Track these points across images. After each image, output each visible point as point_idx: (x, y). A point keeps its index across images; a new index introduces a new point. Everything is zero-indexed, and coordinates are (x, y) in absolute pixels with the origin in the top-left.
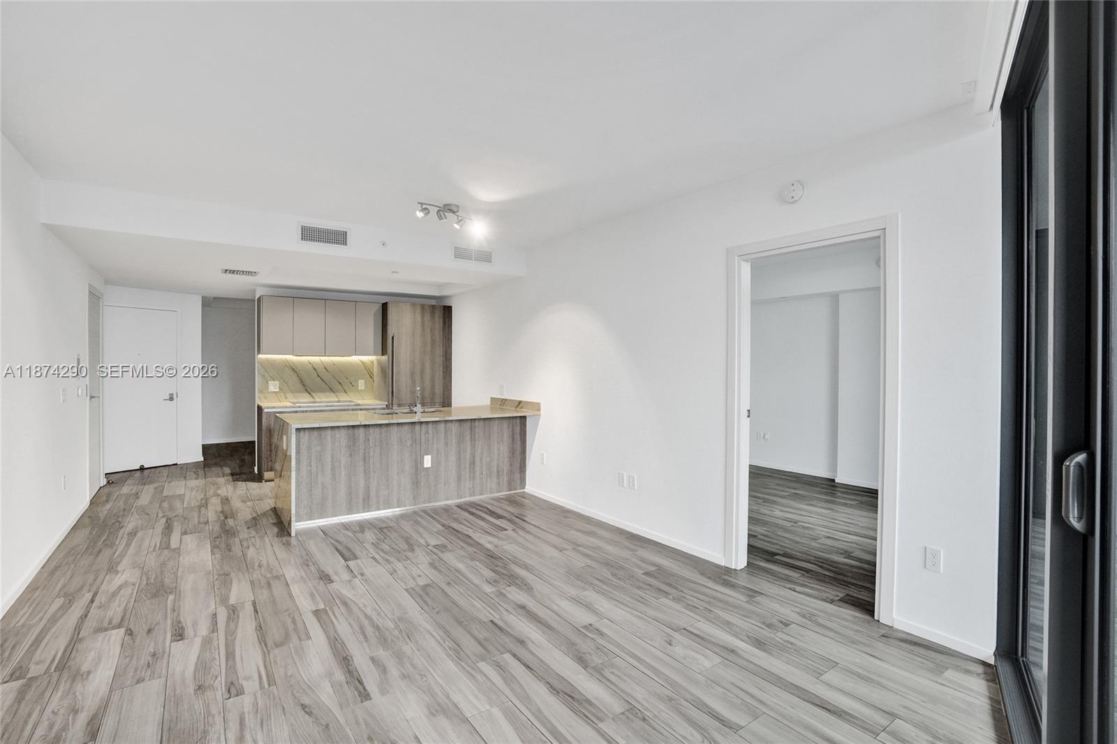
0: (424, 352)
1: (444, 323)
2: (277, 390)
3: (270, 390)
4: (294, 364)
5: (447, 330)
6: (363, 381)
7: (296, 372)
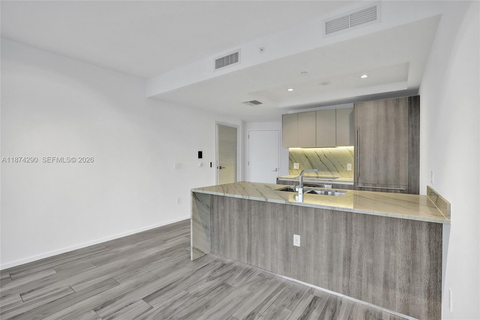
0: (388, 141)
1: (410, 113)
3: (294, 168)
4: (307, 153)
5: (413, 119)
6: (351, 164)
7: (308, 158)
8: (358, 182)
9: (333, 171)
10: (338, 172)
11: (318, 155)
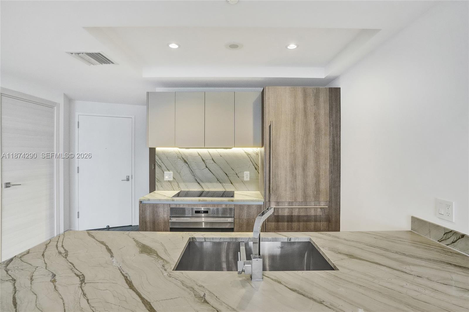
0: (307, 142)
1: (331, 109)
2: (172, 179)
3: (165, 179)
4: (184, 154)
5: (334, 116)
6: (249, 172)
7: (187, 163)
8: (269, 201)
9: (224, 183)
10: (232, 183)
11: (203, 160)
